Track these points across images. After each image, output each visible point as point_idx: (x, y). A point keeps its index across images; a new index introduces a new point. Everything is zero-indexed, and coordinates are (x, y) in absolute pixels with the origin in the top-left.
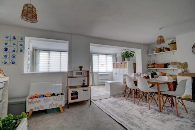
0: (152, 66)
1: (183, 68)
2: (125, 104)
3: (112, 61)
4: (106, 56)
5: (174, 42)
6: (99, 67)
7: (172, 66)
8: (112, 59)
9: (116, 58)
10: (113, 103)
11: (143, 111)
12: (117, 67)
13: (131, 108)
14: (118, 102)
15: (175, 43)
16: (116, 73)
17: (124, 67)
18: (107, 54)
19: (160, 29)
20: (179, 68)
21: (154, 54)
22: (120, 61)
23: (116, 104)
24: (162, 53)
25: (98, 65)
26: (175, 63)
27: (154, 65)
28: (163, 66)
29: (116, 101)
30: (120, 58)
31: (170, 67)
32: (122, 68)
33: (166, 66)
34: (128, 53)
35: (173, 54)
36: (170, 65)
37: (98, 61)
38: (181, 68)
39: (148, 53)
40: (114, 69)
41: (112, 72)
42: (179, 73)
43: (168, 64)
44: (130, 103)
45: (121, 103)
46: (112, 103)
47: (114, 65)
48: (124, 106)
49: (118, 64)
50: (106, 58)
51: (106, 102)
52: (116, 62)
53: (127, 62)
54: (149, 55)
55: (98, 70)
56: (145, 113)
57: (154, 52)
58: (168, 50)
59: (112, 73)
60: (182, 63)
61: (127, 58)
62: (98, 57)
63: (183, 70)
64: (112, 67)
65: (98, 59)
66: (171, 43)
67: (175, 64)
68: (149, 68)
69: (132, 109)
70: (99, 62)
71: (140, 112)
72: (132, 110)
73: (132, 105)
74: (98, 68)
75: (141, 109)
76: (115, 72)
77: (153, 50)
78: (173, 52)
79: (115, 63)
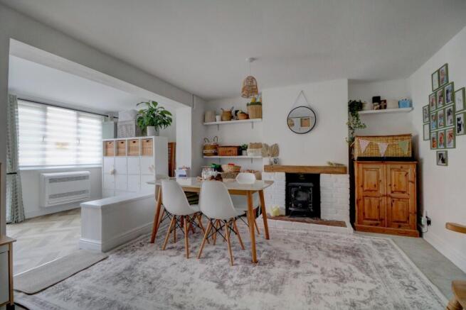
0: (213, 151)
1: (273, 156)
2: (164, 269)
3: (100, 133)
4: (78, 116)
5: (258, 100)
6: (47, 153)
7: (252, 152)
8: (99, 127)
9: (116, 124)
10: (120, 277)
11: (219, 275)
12: (118, 154)
13: (187, 276)
14: (140, 269)
15: (260, 104)
16: (114, 172)
17: (143, 154)
18: (80, 110)
19: (252, 59)
20: (264, 155)
21: (217, 123)
22: (128, 136)
23: (136, 279)
24: (232, 121)
25: (44, 143)
26: (257, 146)
27: (217, 149)
28: (235, 150)
29: (129, 269)
30: (131, 125)
31: (249, 154)
32: (136, 155)
33: (240, 150)
34: (156, 113)
35: (253, 127)
36: (248, 150)
37: (45, 130)
38: (269, 155)
39: (204, 121)
40: (107, 159)
41: (101, 168)
42: (265, 166)
43: (245, 148)
44: (176, 259)
45: (151, 270)
46: (116, 283)
47: (106, 146)
48: (164, 276)
49: (121, 145)
50: (78, 122)
51: (91, 284)
52: (116, 136)
53: (153, 137)
54: (205, 124)
55: (45, 162)
56: (228, 283)
57: (218, 118)
58: (247, 117)
59: (99, 170)
60: (270, 145)
61: (154, 127)
62: (45, 117)
63: (272, 159)
64: (101, 154)
65: (45, 123)
66: (252, 104)
67: (257, 148)
68: (205, 157)
69: (191, 279)
70: (47, 133)
71: (216, 284)
72: (192, 286)
73: (183, 265)
74: (44, 156)
75: (213, 273)
76: (111, 169)
77: (216, 115)
78: (252, 122)
79: (110, 142)
